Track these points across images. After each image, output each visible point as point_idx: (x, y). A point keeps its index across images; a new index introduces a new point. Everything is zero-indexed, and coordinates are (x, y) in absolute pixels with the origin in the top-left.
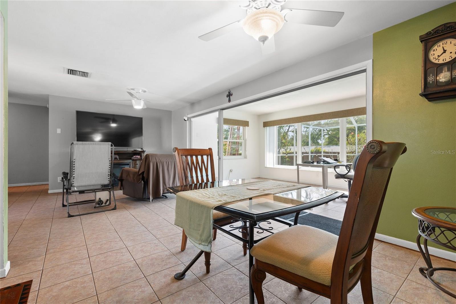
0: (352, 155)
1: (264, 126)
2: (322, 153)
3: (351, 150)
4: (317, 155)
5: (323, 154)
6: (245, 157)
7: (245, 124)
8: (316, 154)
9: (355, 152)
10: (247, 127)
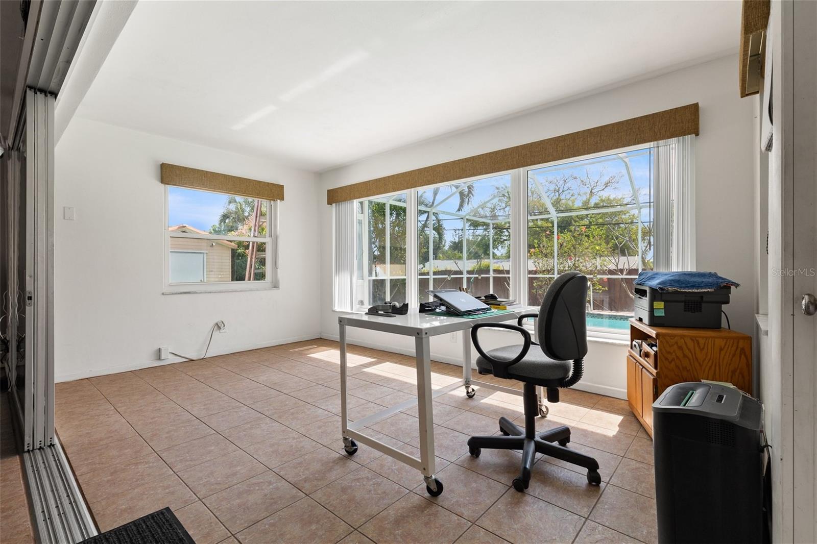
0: (548, 276)
1: (330, 202)
2: (491, 272)
3: (546, 266)
4: (480, 278)
5: (493, 274)
6: (276, 286)
7: (274, 192)
8: (477, 276)
9: (554, 270)
10: (279, 200)
